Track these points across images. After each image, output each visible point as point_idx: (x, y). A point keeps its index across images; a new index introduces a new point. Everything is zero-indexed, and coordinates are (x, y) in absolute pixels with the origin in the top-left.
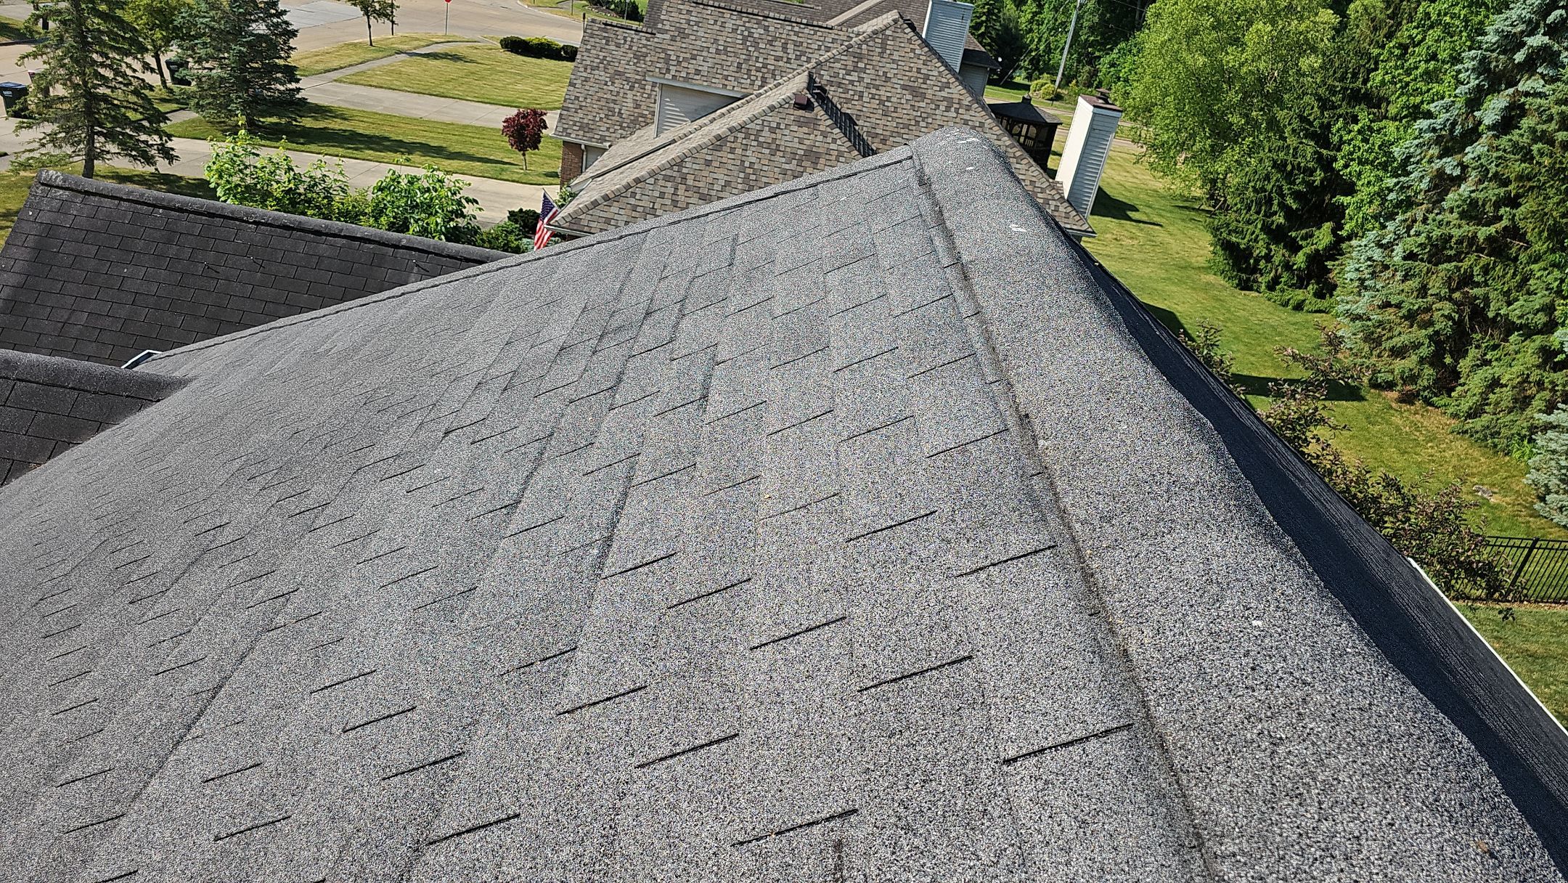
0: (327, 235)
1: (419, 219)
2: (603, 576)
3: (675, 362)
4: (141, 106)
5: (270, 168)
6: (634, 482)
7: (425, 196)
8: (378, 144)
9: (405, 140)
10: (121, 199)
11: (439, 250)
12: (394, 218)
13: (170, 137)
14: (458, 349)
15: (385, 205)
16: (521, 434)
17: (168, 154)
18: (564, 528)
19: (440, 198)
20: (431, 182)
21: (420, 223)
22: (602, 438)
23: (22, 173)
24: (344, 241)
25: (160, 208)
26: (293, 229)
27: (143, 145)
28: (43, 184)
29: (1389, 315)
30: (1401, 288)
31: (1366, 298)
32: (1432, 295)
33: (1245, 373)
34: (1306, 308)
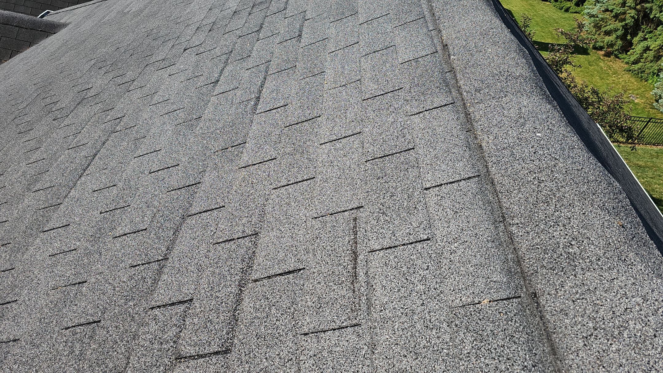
2: (256, 113)
3: (286, 19)
6: (269, 73)
14: (187, 12)
16: (218, 51)
18: (239, 93)
22: (254, 54)
29: (607, 15)
30: (614, 3)
31: (598, 6)
32: (627, 6)
33: (539, 40)
34: (570, 11)
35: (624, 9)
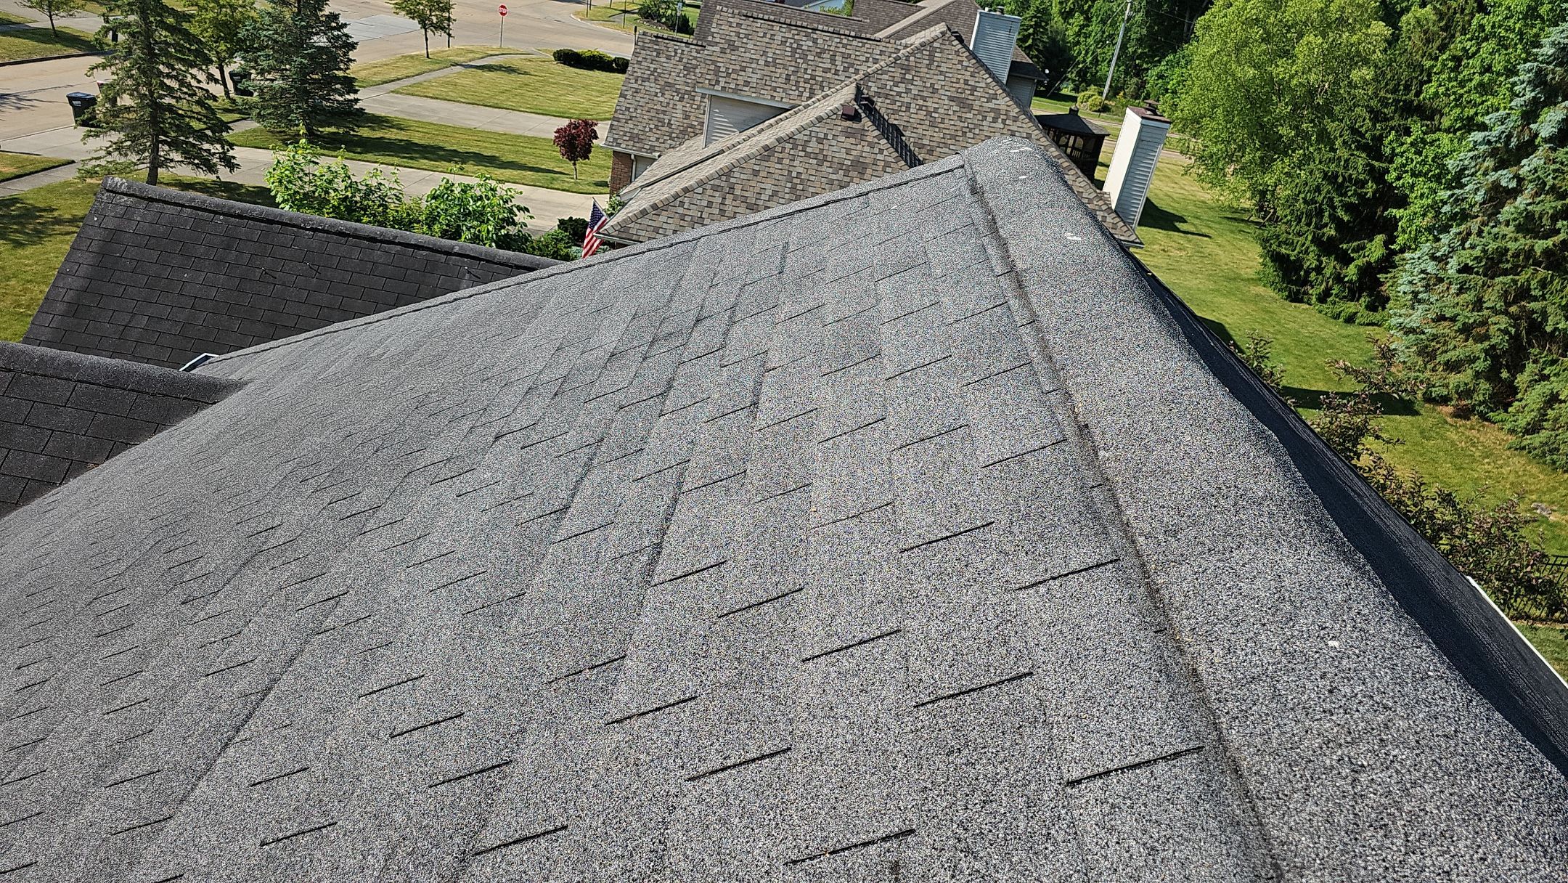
0: (382, 241)
1: (471, 227)
2: (653, 583)
3: (725, 369)
4: (204, 116)
5: (328, 176)
6: (685, 489)
7: (478, 204)
8: (433, 153)
9: (459, 150)
10: (183, 206)
11: (491, 256)
12: (447, 225)
13: (231, 145)
14: (509, 355)
15: (438, 213)
16: (571, 440)
17: (229, 163)
18: (614, 535)
19: (491, 206)
20: (483, 190)
21: (472, 231)
22: (652, 443)
23: (89, 180)
24: (399, 248)
25: (220, 214)
26: (349, 236)
27: (205, 154)
29: (1444, 328)
30: (1456, 301)
31: (1420, 311)
32: (1487, 308)
33: (1296, 386)
34: (1357, 321)
35: (1479, 313)
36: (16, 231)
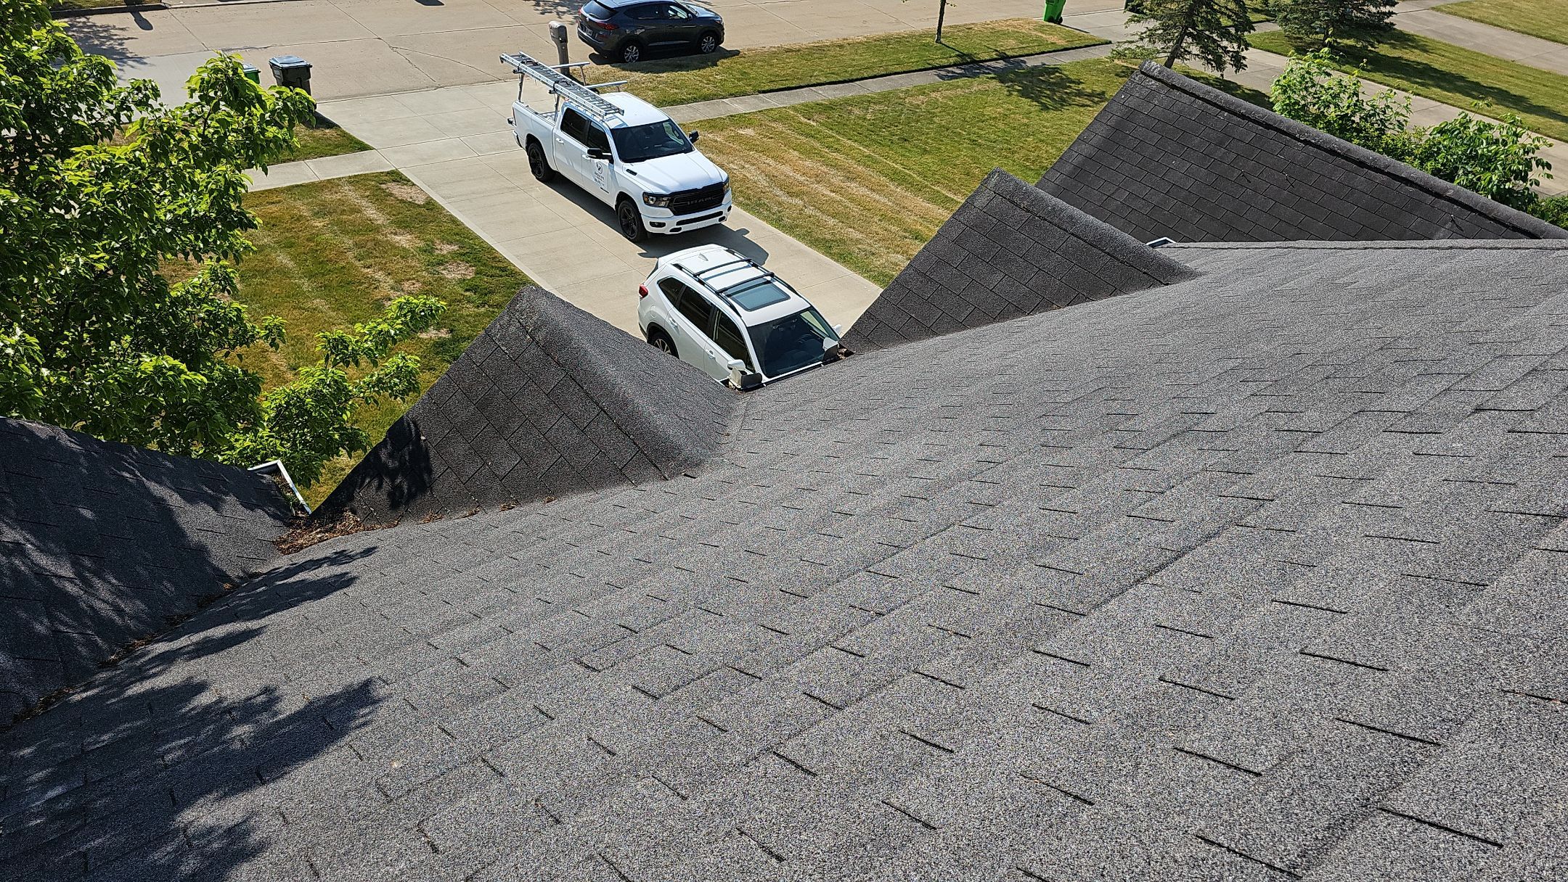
0: (1370, 168)
1: (1470, 172)
4: (1235, 14)
5: (1336, 89)
7: (1490, 149)
8: (1450, 82)
9: (1482, 84)
10: (1198, 97)
11: (1487, 209)
12: (1442, 165)
13: (1247, 46)
15: (1439, 149)
17: (1238, 62)
19: (1507, 153)
20: (1505, 133)
21: (1470, 176)
23: (1116, 61)
24: (1385, 178)
25: (1226, 111)
26: (1338, 155)
27: (1221, 51)
28: (1142, 73)
36: (1048, 97)
